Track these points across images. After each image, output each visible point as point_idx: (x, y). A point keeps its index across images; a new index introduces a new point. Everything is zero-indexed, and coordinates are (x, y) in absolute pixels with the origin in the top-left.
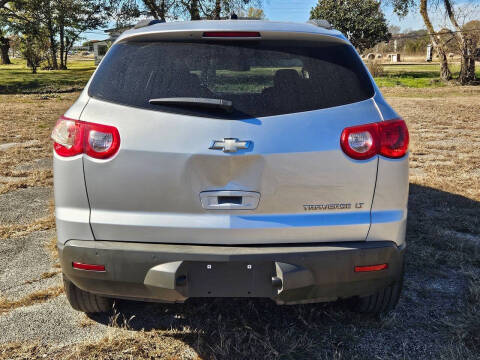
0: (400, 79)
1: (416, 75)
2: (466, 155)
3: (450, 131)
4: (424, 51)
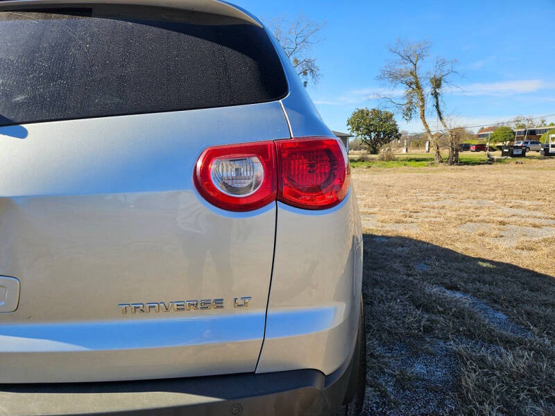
0: (407, 163)
1: (417, 160)
2: (453, 213)
3: (441, 195)
4: (425, 146)
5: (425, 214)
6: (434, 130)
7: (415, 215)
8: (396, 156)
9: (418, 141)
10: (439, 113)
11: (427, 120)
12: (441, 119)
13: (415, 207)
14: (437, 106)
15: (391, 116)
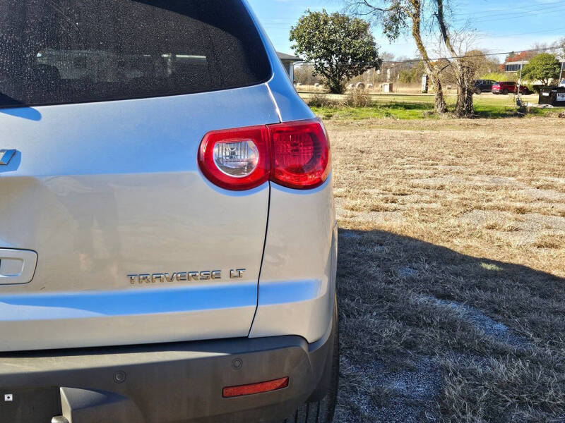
0: (390, 111)
1: (408, 107)
2: (456, 196)
3: (440, 167)
4: (420, 82)
5: (416, 197)
6: (433, 57)
7: (400, 198)
8: (374, 99)
9: (408, 72)
10: (444, 29)
11: (424, 39)
12: (446, 37)
13: (401, 187)
14: (440, 16)
15: (366, 27)
